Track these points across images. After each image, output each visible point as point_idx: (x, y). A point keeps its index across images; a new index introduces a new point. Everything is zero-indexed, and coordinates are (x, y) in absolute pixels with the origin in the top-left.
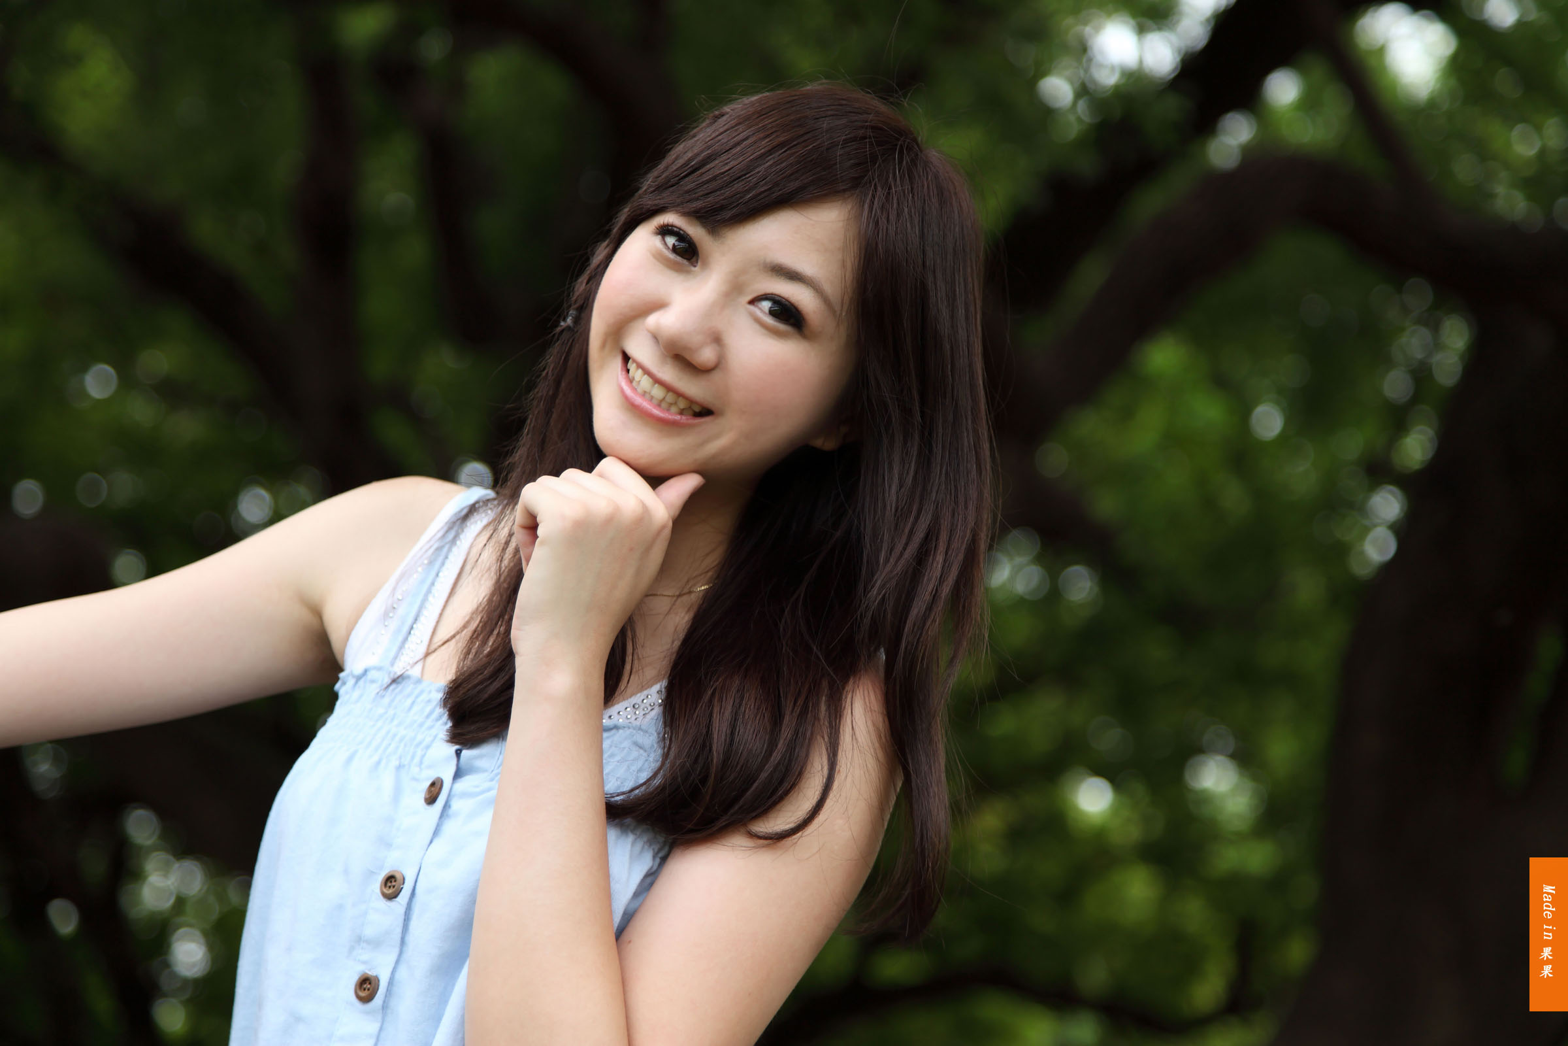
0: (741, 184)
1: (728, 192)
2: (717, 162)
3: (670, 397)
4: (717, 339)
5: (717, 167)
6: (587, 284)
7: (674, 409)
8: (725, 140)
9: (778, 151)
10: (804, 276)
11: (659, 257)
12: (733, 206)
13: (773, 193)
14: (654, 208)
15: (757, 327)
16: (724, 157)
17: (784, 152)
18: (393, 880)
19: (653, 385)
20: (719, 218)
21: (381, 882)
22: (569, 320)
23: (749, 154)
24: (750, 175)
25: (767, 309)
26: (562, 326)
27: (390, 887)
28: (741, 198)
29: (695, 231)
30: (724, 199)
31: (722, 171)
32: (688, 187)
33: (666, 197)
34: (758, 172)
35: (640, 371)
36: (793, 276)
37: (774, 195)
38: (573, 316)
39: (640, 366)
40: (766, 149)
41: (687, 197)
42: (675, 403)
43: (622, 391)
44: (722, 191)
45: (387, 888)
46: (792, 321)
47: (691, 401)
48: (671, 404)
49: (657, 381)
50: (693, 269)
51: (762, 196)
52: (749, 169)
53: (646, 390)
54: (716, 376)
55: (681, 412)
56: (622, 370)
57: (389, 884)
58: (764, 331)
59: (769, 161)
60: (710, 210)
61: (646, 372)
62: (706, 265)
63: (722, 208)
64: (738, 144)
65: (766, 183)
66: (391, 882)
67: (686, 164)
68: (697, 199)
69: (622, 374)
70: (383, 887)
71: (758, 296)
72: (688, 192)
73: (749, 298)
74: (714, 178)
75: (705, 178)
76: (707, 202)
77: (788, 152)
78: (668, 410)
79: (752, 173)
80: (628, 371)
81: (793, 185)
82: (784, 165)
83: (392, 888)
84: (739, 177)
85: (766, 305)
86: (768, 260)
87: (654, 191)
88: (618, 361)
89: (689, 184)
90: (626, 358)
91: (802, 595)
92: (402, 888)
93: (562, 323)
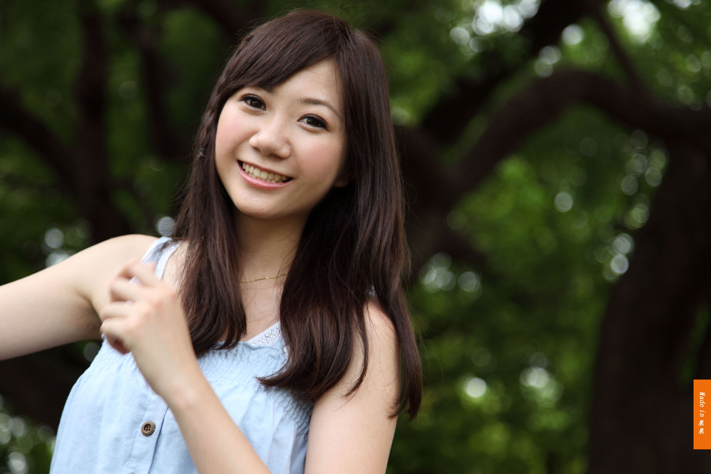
0: (279, 64)
1: (273, 69)
2: (262, 57)
3: (271, 176)
4: (288, 142)
5: (263, 59)
6: (207, 133)
7: (273, 182)
8: (262, 46)
9: (291, 44)
10: (321, 101)
11: (246, 111)
12: (278, 75)
13: (296, 64)
14: (236, 88)
15: (305, 131)
16: (265, 54)
17: (295, 44)
18: (149, 426)
19: (261, 173)
20: (273, 83)
21: (142, 427)
22: (201, 154)
23: (277, 50)
24: (281, 59)
25: (306, 122)
26: (198, 157)
27: (147, 430)
28: (281, 71)
29: (261, 94)
30: (273, 73)
31: (267, 60)
32: (252, 73)
33: (241, 81)
34: (285, 56)
35: (252, 168)
36: (316, 102)
37: (297, 65)
38: (203, 151)
39: (251, 165)
40: (285, 45)
41: (253, 77)
42: (274, 179)
43: (245, 180)
44: (270, 70)
45: (146, 430)
46: (319, 125)
47: (281, 175)
48: (271, 180)
49: (262, 170)
50: (265, 112)
51: (291, 67)
52: (280, 56)
53: (258, 176)
54: (291, 160)
55: (277, 182)
56: (240, 169)
57: (146, 428)
58: (309, 133)
59: (289, 50)
60: (266, 81)
61: (255, 166)
62: (271, 108)
63: (273, 78)
64: (270, 46)
65: (291, 61)
66: (147, 427)
67: (246, 63)
68: (259, 77)
69: (241, 172)
70: (143, 430)
71: (302, 116)
72: (253, 75)
73: (297, 119)
74: (264, 65)
75: (259, 66)
76: (264, 77)
77: (296, 44)
78: (271, 183)
79: (282, 58)
80: (244, 170)
81: (304, 59)
82: (296, 50)
83: (148, 430)
84: (276, 62)
85: (305, 120)
86: (302, 98)
87: (234, 79)
88: (237, 166)
89: (251, 71)
90: (241, 163)
91: (335, 258)
92: (154, 431)
93: (198, 156)
